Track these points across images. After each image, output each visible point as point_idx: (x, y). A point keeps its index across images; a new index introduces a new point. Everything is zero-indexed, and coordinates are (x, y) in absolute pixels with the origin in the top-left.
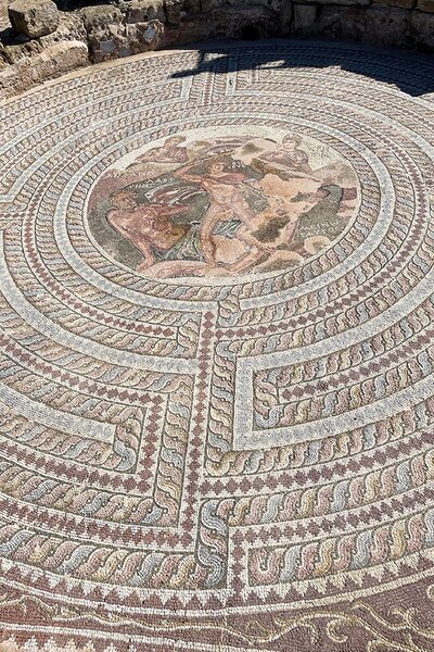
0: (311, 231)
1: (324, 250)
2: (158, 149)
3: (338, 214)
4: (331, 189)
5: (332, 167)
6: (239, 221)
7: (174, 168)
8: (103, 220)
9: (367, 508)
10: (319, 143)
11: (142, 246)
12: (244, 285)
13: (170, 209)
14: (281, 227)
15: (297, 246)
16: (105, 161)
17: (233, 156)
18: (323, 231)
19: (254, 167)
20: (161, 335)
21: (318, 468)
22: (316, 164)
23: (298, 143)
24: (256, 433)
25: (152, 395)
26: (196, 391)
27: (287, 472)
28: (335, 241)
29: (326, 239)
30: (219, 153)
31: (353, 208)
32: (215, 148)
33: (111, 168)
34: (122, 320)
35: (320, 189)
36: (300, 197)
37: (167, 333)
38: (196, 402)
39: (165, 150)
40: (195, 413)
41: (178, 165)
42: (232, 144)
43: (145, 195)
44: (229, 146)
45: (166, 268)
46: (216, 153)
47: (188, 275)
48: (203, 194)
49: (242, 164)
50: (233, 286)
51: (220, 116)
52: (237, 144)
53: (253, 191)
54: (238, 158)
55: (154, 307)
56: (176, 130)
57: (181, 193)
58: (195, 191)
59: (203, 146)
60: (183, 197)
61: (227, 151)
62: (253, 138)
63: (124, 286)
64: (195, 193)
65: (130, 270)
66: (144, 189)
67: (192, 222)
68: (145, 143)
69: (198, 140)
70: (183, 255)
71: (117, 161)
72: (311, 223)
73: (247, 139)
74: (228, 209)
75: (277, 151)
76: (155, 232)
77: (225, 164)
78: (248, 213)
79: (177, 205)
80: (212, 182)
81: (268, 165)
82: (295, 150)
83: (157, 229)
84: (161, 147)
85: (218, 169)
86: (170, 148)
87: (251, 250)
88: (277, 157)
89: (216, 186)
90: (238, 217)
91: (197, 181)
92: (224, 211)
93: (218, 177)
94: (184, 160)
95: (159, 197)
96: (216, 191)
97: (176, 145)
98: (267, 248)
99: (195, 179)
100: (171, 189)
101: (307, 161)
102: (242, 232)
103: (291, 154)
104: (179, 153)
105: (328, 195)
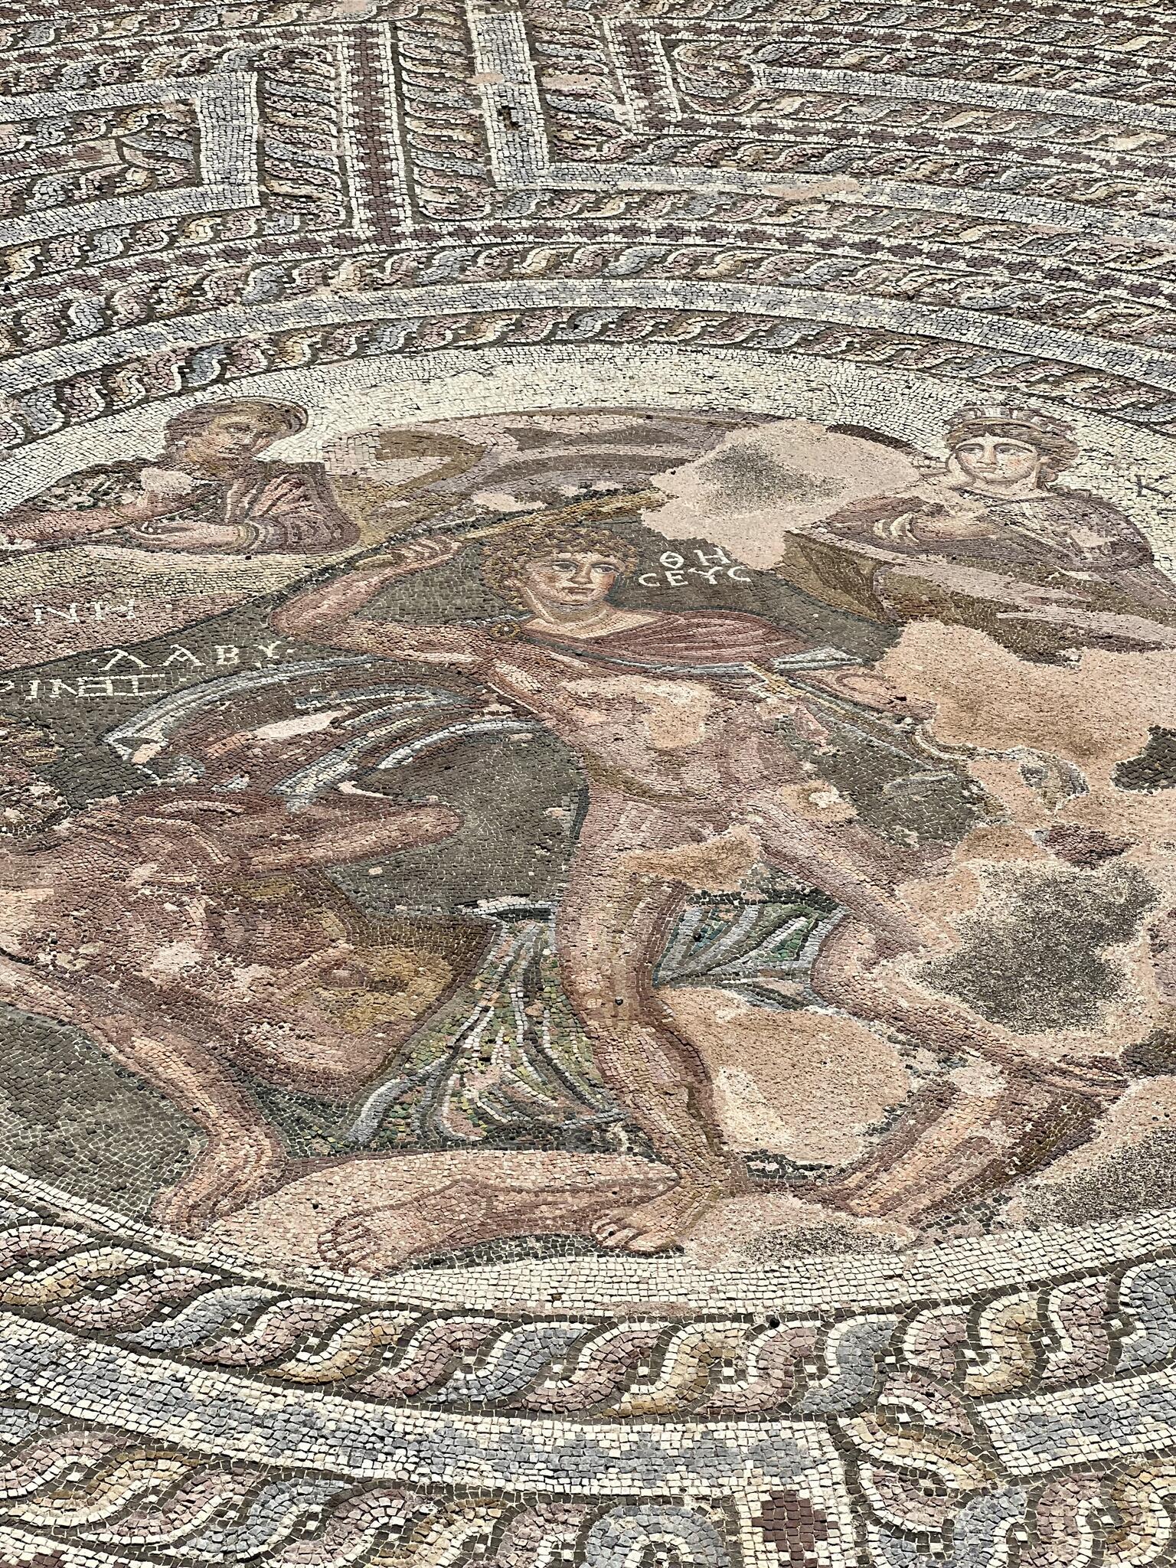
2: (128, 472)
7: (272, 585)
11: (167, 1058)
12: (979, 1302)
13: (310, 829)
14: (1100, 934)
17: (648, 518)
23: (1054, 455)
30: (554, 500)
32: (515, 470)
39: (177, 481)
41: (290, 564)
42: (624, 450)
43: (111, 739)
44: (606, 463)
45: (378, 1200)
46: (533, 498)
47: (554, 1246)
48: (516, 737)
49: (725, 561)
50: (896, 1309)
51: (493, 296)
52: (655, 451)
53: (854, 720)
54: (686, 531)
55: (366, 1470)
56: (224, 368)
57: (359, 732)
58: (452, 718)
59: (432, 462)
60: (377, 751)
61: (602, 486)
62: (751, 420)
63: (91, 1333)
64: (458, 729)
65: (116, 1221)
66: (89, 707)
67: (485, 907)
68: (31, 438)
69: (390, 423)
70: (481, 1115)
73: (713, 423)
74: (720, 828)
75: (927, 494)
76: (236, 972)
77: (612, 559)
78: (863, 848)
79: (351, 801)
80: (550, 664)
81: (896, 570)
82: (1045, 494)
83: (247, 955)
84: (145, 463)
85: (571, 591)
86: (210, 466)
87: (955, 1076)
88: (939, 525)
89: (584, 687)
90: (804, 871)
91: (448, 657)
92: (698, 838)
93: (584, 636)
94: (325, 534)
95: (215, 751)
96: (595, 717)
97: (246, 448)
98: (1063, 1065)
99: (430, 645)
100: (281, 704)
101: (1141, 553)
102: (855, 961)
103: (1028, 513)
104: (282, 499)
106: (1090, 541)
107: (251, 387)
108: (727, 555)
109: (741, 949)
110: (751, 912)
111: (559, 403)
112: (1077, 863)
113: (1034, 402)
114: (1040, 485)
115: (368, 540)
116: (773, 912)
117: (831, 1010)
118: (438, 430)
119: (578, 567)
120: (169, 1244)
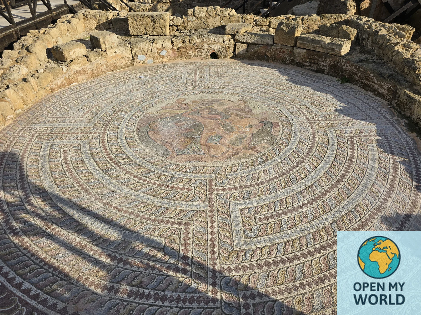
0: (259, 141)
1: (268, 150)
2: (172, 104)
3: (272, 134)
4: (266, 123)
5: (265, 113)
6: (221, 136)
9: (316, 278)
11: (169, 147)
12: (228, 166)
13: (183, 131)
14: (242, 139)
15: (253, 148)
16: (145, 108)
18: (265, 141)
19: (224, 113)
20: (185, 191)
21: (285, 257)
22: (255, 112)
23: (245, 103)
24: (247, 240)
25: (184, 222)
26: (209, 219)
27: (267, 260)
28: (273, 146)
29: (268, 145)
31: (279, 131)
32: (202, 104)
33: (148, 111)
34: (162, 184)
35: (260, 122)
36: (250, 126)
37: (188, 189)
38: (210, 225)
39: (176, 104)
40: (210, 230)
41: (185, 111)
42: (211, 102)
45: (183, 158)
47: (196, 161)
50: (221, 166)
54: (216, 108)
55: (180, 177)
56: (181, 95)
58: (195, 123)
59: (196, 103)
62: (222, 100)
63: (161, 167)
65: (164, 159)
67: (195, 136)
68: (165, 101)
69: (193, 100)
70: (192, 152)
71: (151, 109)
72: (258, 138)
73: (219, 100)
74: (214, 131)
75: (235, 106)
77: (209, 111)
78: (225, 133)
79: (186, 129)
80: (203, 119)
81: (231, 112)
84: (174, 103)
85: (205, 113)
86: (179, 103)
87: (229, 150)
88: (235, 108)
89: (205, 120)
90: (220, 134)
92: (212, 131)
93: (206, 116)
94: (187, 108)
95: (176, 125)
96: (206, 122)
97: (182, 102)
98: (237, 149)
99: (194, 117)
100: (182, 121)
101: (251, 110)
102: (223, 141)
103: (243, 107)
104: (184, 106)
105: (265, 125)
106: (247, 109)
107: (183, 97)
109: (214, 140)
111: (207, 98)
113: (244, 99)
114: (244, 105)
118: (197, 100)
119: (206, 111)
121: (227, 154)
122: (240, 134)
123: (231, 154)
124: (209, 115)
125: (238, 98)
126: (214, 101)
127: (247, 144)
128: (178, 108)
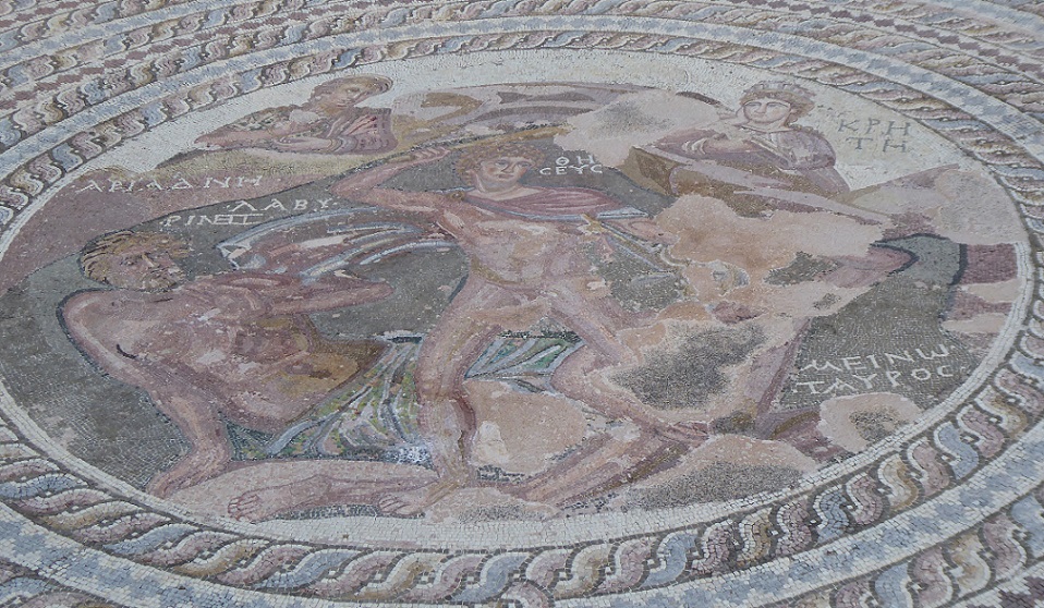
0: (846, 376)
1: (897, 441)
2: (284, 112)
3: (950, 326)
4: (920, 247)
5: (926, 181)
6: (571, 337)
7: (339, 170)
8: (48, 323)
10: (874, 111)
11: (186, 409)
12: (577, 548)
13: (309, 294)
14: (725, 360)
15: (796, 424)
16: (86, 142)
17: (557, 140)
18: (893, 378)
19: (635, 173)
22: (855, 172)
23: (799, 108)
28: (938, 413)
29: (905, 405)
30: (510, 129)
31: (1005, 308)
32: (495, 114)
33: (104, 162)
36: (804, 268)
39: (310, 117)
41: (356, 160)
42: (559, 104)
43: (221, 246)
44: (546, 111)
45: (270, 483)
46: (499, 128)
47: (355, 511)
48: (441, 250)
49: (592, 162)
50: (531, 550)
51: (517, 24)
52: (575, 105)
53: (629, 244)
54: (579, 146)
56: (357, 59)
57: (356, 246)
58: (410, 240)
59: (452, 109)
60: (362, 256)
61: (538, 123)
63: (92, 544)
64: (411, 245)
65: (126, 489)
66: (217, 230)
67: (388, 335)
68: (240, 93)
69: (435, 88)
70: (344, 442)
71: (129, 144)
72: (844, 351)
73: (614, 90)
74: (531, 298)
75: (719, 129)
76: (241, 366)
77: (530, 161)
78: (607, 311)
79: (337, 281)
80: (474, 213)
81: (686, 168)
82: (787, 129)
83: (251, 356)
84: (296, 107)
85: (500, 176)
86: (330, 109)
87: (612, 431)
88: (720, 145)
89: (488, 225)
90: (569, 322)
91: (420, 209)
92: (517, 302)
93: (498, 199)
94: (378, 145)
95: (273, 254)
96: (488, 240)
97: (353, 101)
98: (676, 427)
99: (413, 203)
100: (320, 230)
101: (832, 161)
102: (581, 370)
103: (773, 141)
104: (362, 127)
105: (907, 266)
106: (802, 153)
107: (368, 70)
108: (594, 159)
109: (519, 361)
110: (532, 342)
111: (532, 79)
112: (727, 322)
113: (798, 81)
114: (786, 124)
115: (400, 149)
116: (543, 342)
117: (556, 394)
118: (461, 92)
119: (509, 164)
120: (151, 500)
121: (590, 463)
122: (715, 323)
123: (625, 463)
124: (525, 192)
125: (755, 77)
126: (577, 98)
127: (758, 396)
128: (316, 142)
